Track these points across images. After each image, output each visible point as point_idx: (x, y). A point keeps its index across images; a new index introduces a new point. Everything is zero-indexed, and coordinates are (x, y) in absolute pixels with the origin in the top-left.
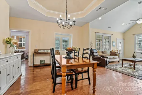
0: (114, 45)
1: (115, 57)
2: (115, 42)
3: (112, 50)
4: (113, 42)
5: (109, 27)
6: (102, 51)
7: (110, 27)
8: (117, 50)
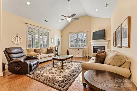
0: (52, 41)
1: (50, 55)
2: (53, 39)
3: (51, 47)
4: (51, 39)
5: (45, 21)
6: (34, 50)
7: (47, 21)
8: (56, 47)
